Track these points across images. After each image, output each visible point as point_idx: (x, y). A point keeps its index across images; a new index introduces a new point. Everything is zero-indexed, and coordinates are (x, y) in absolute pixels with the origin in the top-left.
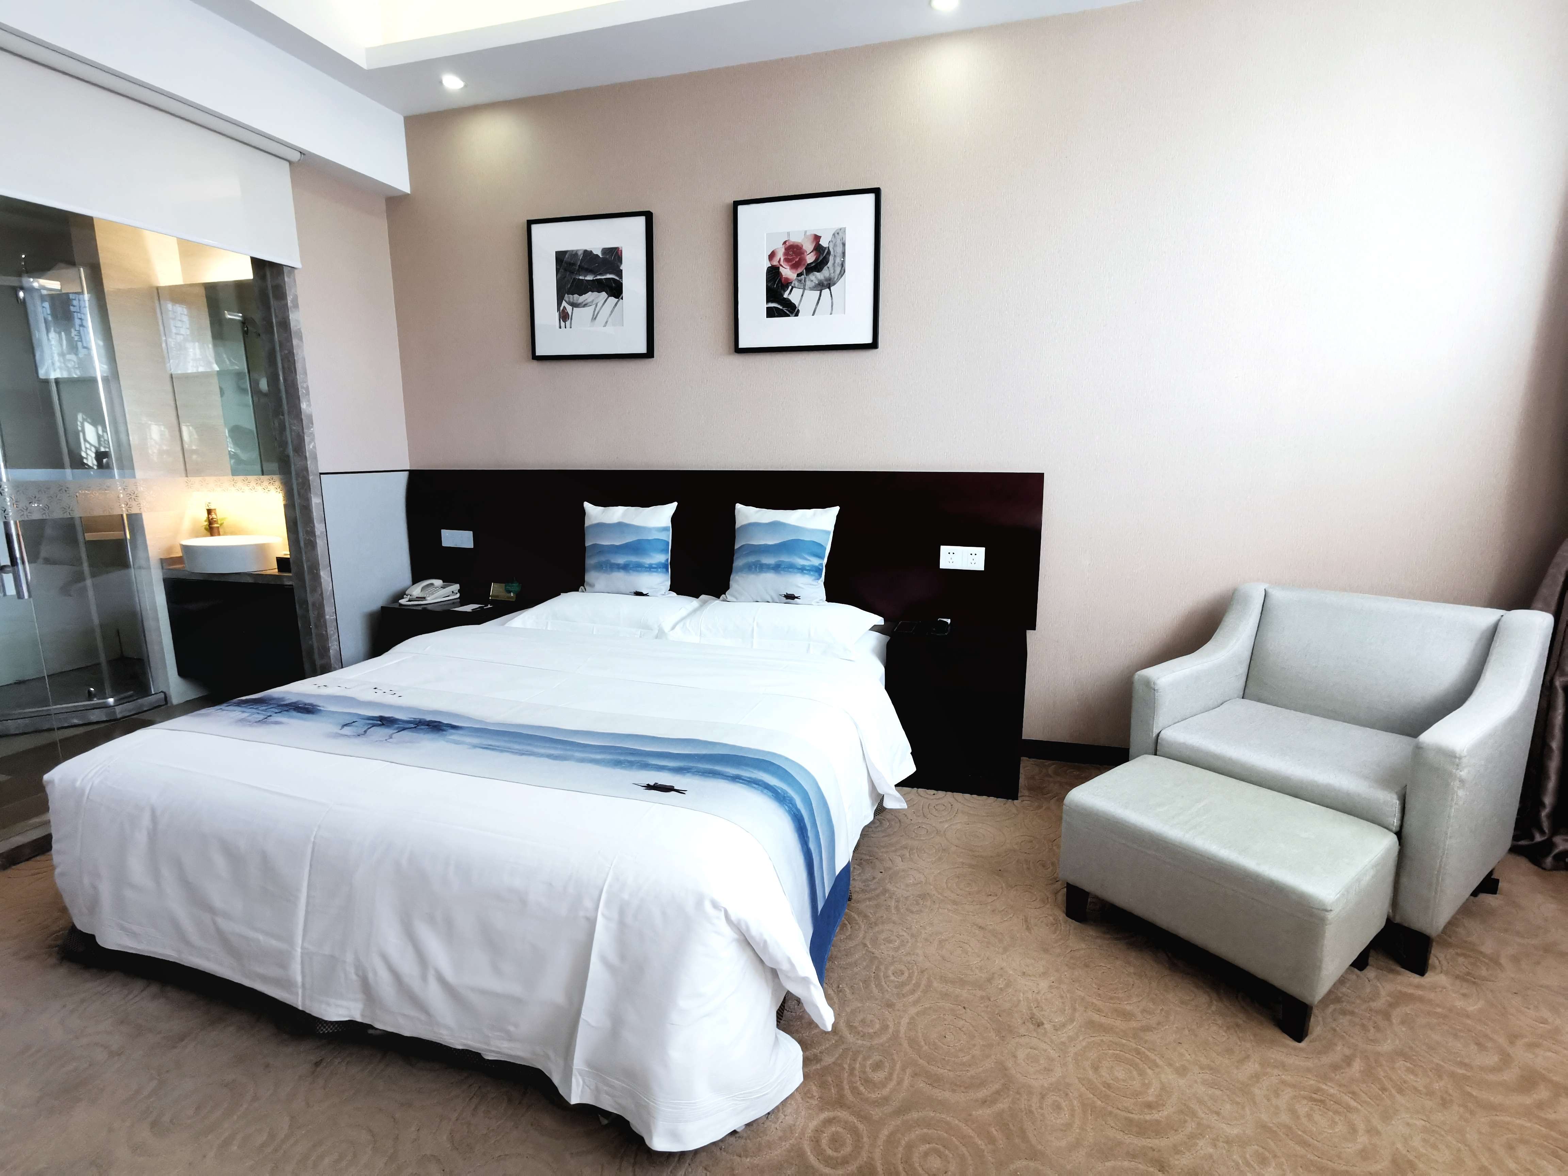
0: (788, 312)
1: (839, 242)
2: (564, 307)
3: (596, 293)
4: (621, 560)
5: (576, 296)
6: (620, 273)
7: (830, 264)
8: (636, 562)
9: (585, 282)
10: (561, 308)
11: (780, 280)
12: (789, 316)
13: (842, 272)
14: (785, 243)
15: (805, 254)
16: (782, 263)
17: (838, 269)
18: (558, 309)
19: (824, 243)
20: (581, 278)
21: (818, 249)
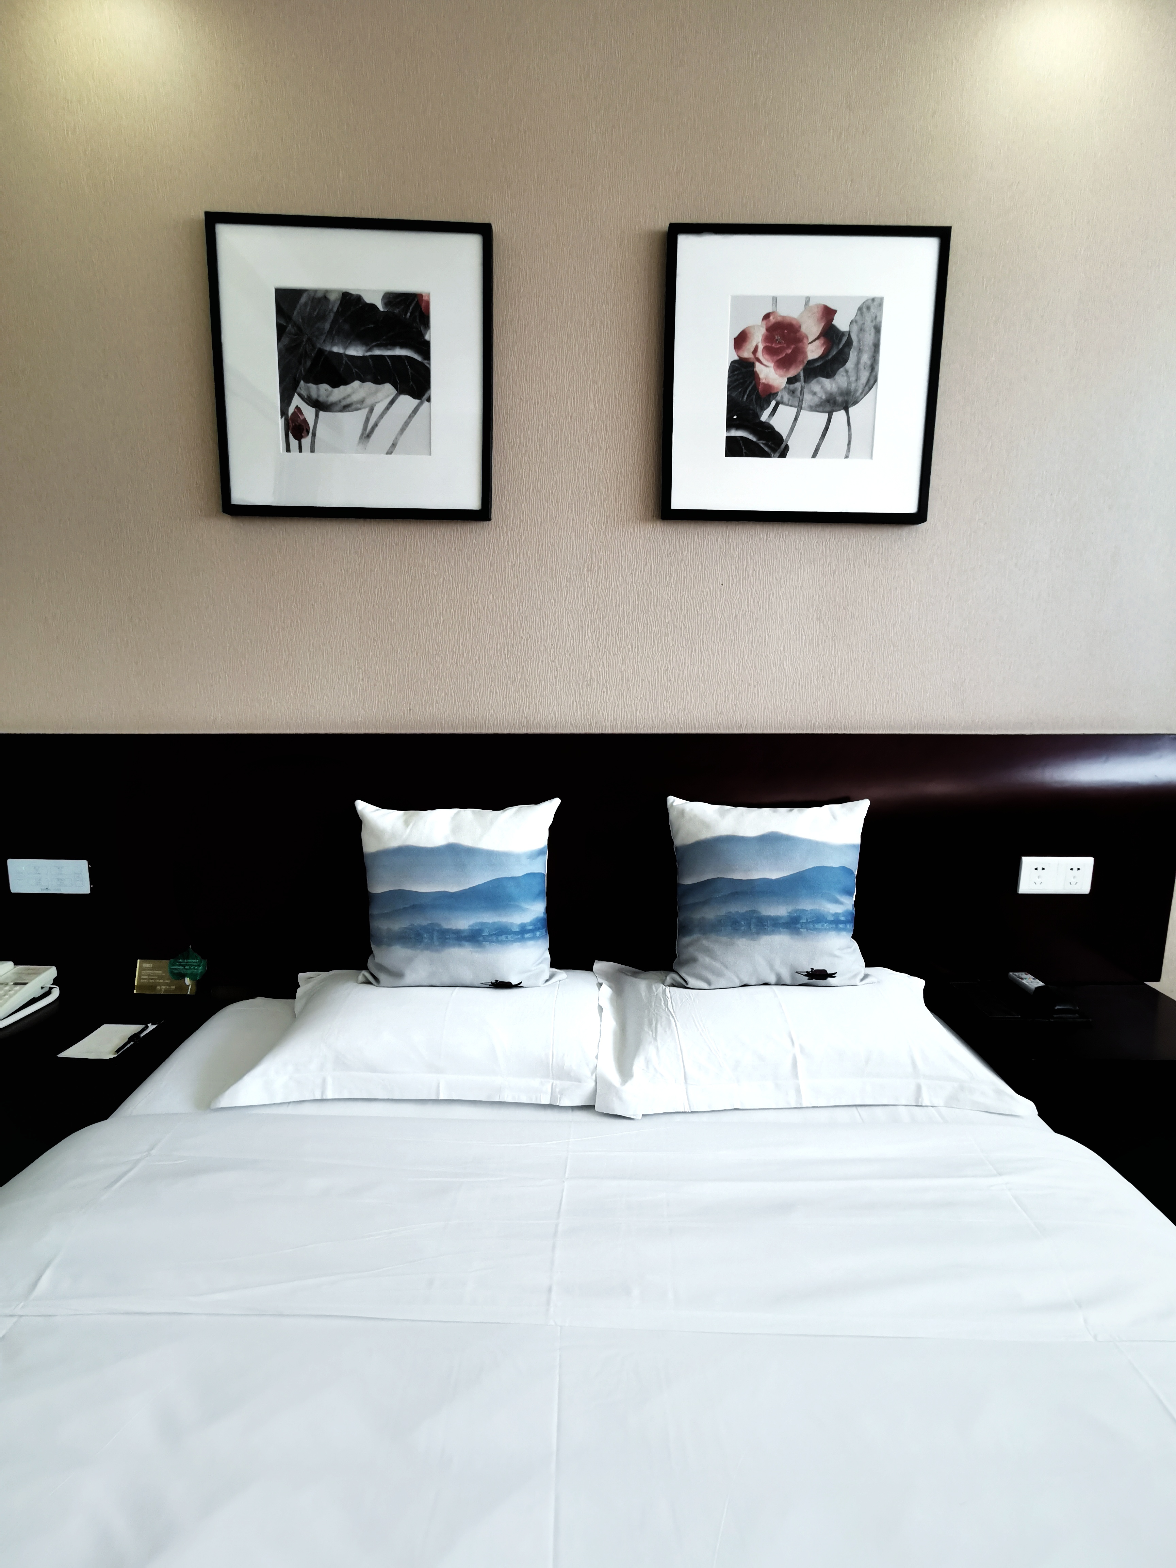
0: (766, 449)
1: (869, 326)
2: (297, 408)
3: (369, 385)
4: (464, 922)
5: (324, 387)
6: (424, 348)
7: (850, 365)
8: (494, 923)
9: (345, 359)
10: (291, 410)
11: (755, 388)
12: (768, 456)
13: (872, 382)
14: (767, 317)
15: (805, 341)
16: (760, 355)
17: (865, 375)
18: (284, 413)
19: (841, 323)
20: (335, 349)
21: (830, 333)
